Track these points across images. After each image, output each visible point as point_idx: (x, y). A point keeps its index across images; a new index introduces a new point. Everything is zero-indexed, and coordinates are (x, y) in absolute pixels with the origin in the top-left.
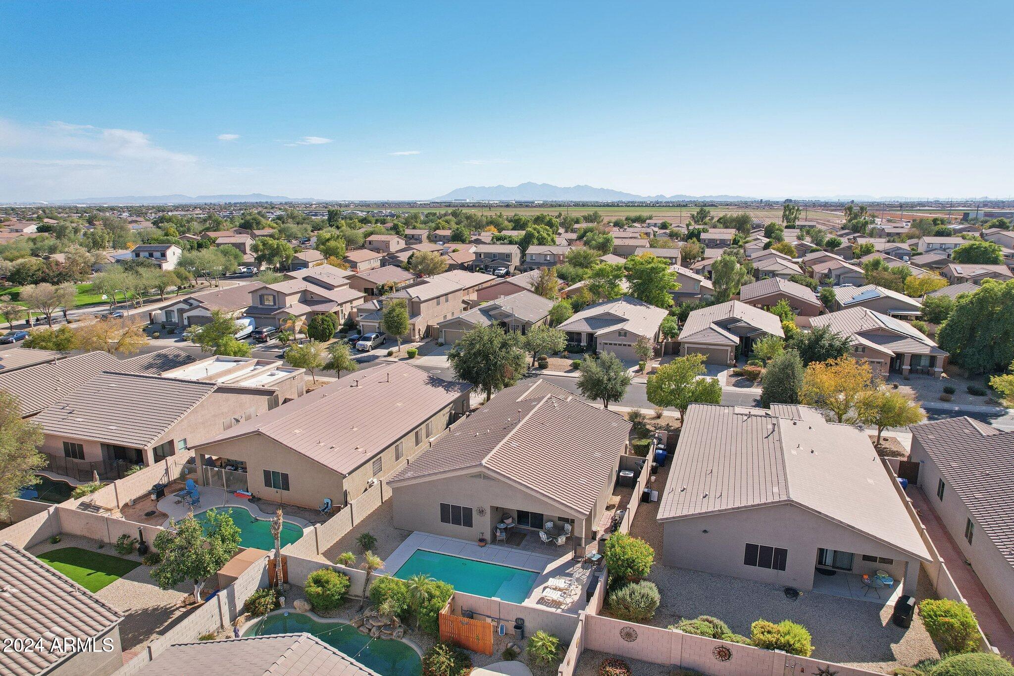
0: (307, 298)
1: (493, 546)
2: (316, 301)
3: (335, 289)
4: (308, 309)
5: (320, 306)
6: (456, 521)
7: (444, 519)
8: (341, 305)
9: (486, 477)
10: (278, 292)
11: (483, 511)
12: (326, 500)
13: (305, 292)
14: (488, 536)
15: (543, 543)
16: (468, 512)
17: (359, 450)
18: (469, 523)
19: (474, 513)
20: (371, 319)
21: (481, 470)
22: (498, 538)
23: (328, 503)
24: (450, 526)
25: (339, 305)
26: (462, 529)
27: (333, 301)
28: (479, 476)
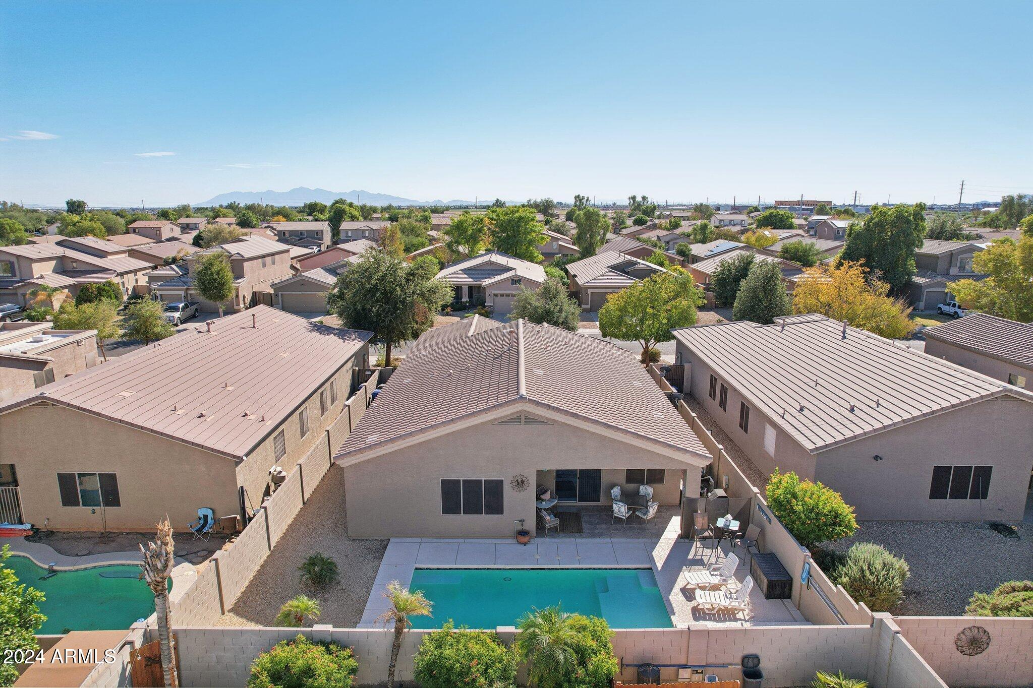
0: (63, 267)
1: (540, 540)
2: (82, 271)
3: (109, 257)
4: (70, 281)
5: (87, 276)
6: (473, 508)
7: (450, 506)
8: (121, 275)
9: (530, 419)
10: (18, 257)
11: (523, 482)
12: (201, 513)
13: (62, 259)
14: (531, 524)
15: (618, 520)
16: (495, 489)
17: (251, 417)
18: (495, 506)
19: (507, 490)
20: (173, 286)
21: (520, 409)
22: (548, 526)
23: (206, 517)
24: (462, 520)
25: (118, 275)
26: (484, 520)
27: (109, 270)
28: (516, 419)
